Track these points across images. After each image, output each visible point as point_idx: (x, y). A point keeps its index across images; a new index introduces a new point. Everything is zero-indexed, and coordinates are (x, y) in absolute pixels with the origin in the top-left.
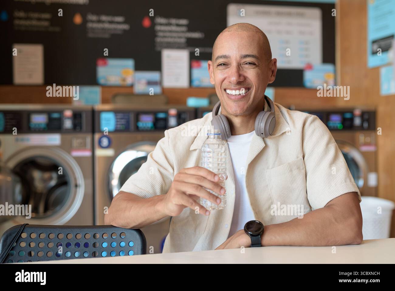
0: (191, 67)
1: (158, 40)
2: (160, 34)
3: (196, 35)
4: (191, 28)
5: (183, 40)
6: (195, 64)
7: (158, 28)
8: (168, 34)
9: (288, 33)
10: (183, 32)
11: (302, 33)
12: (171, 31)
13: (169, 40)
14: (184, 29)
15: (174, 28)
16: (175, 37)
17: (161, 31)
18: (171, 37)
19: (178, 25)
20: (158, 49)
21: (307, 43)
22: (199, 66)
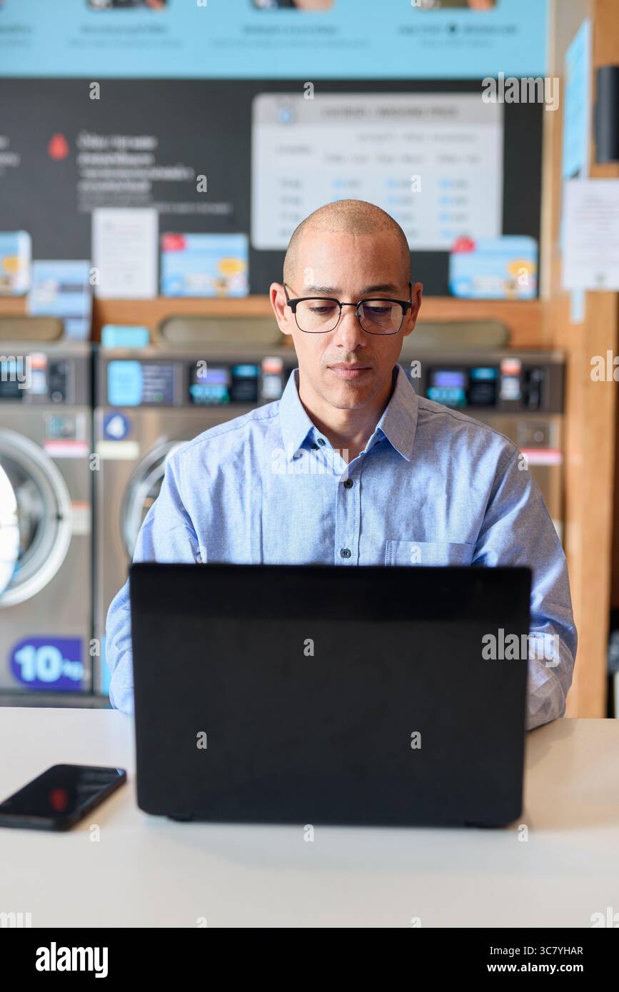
0: (161, 250)
1: (85, 187)
2: (91, 174)
3: (176, 173)
4: (161, 158)
5: (143, 187)
6: (169, 241)
7: (85, 159)
8: (107, 173)
9: (409, 159)
10: (143, 167)
11: (448, 159)
12: (114, 167)
13: (111, 186)
14: (146, 159)
15: (122, 159)
16: (124, 180)
17: (90, 166)
18: (116, 180)
19: (131, 151)
20: (84, 208)
21: (461, 184)
22: (181, 246)
